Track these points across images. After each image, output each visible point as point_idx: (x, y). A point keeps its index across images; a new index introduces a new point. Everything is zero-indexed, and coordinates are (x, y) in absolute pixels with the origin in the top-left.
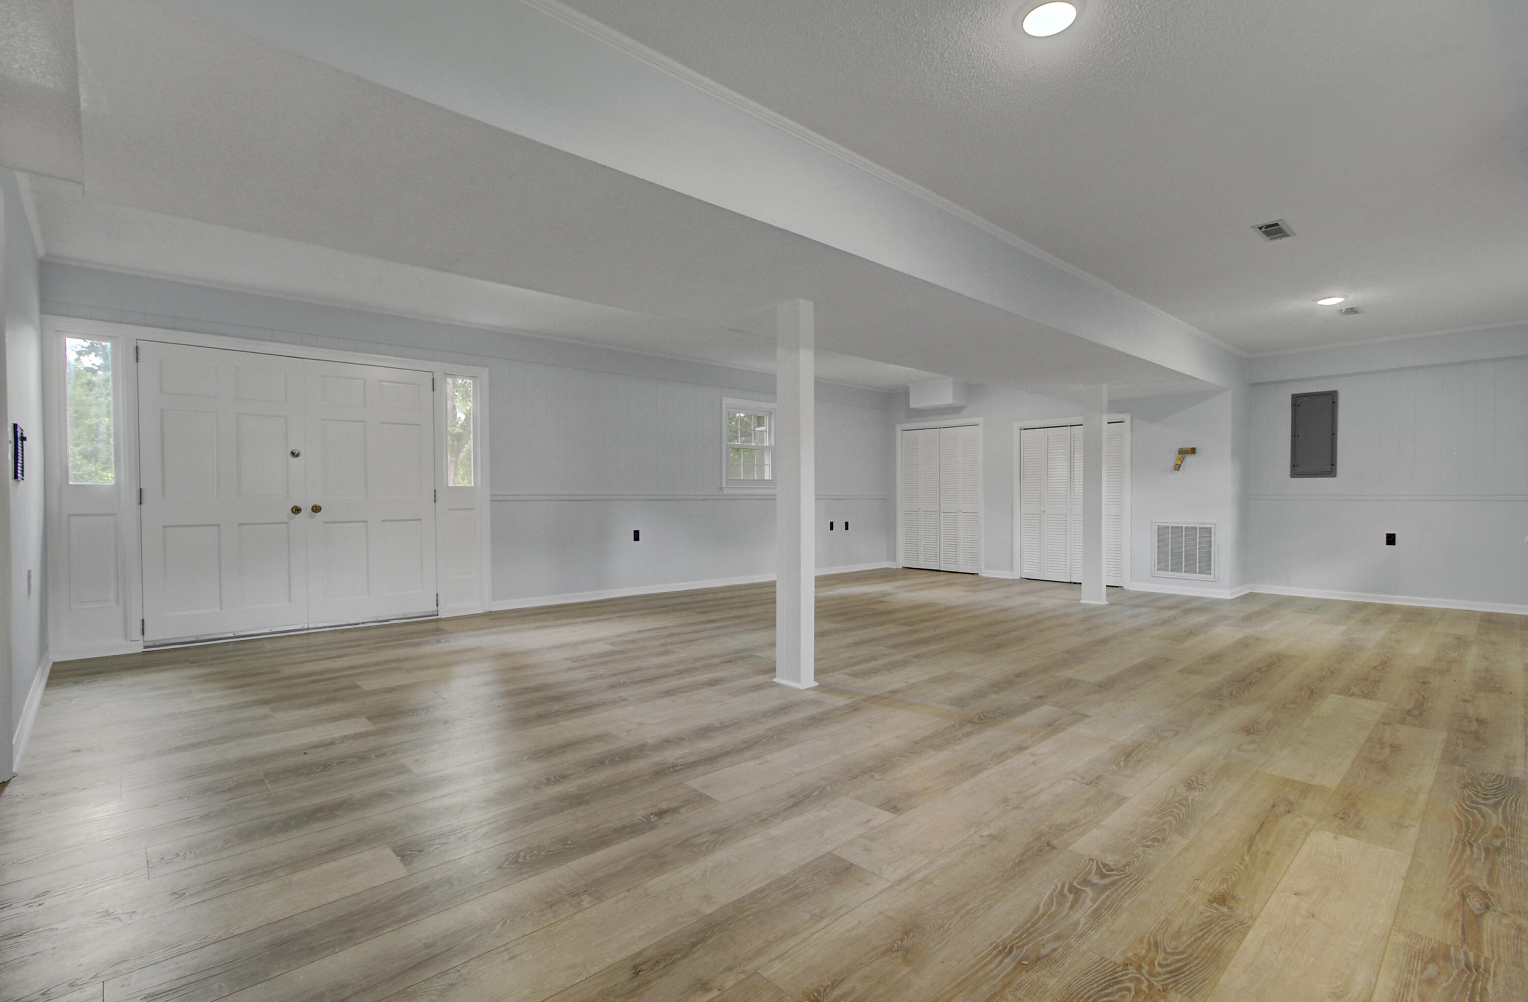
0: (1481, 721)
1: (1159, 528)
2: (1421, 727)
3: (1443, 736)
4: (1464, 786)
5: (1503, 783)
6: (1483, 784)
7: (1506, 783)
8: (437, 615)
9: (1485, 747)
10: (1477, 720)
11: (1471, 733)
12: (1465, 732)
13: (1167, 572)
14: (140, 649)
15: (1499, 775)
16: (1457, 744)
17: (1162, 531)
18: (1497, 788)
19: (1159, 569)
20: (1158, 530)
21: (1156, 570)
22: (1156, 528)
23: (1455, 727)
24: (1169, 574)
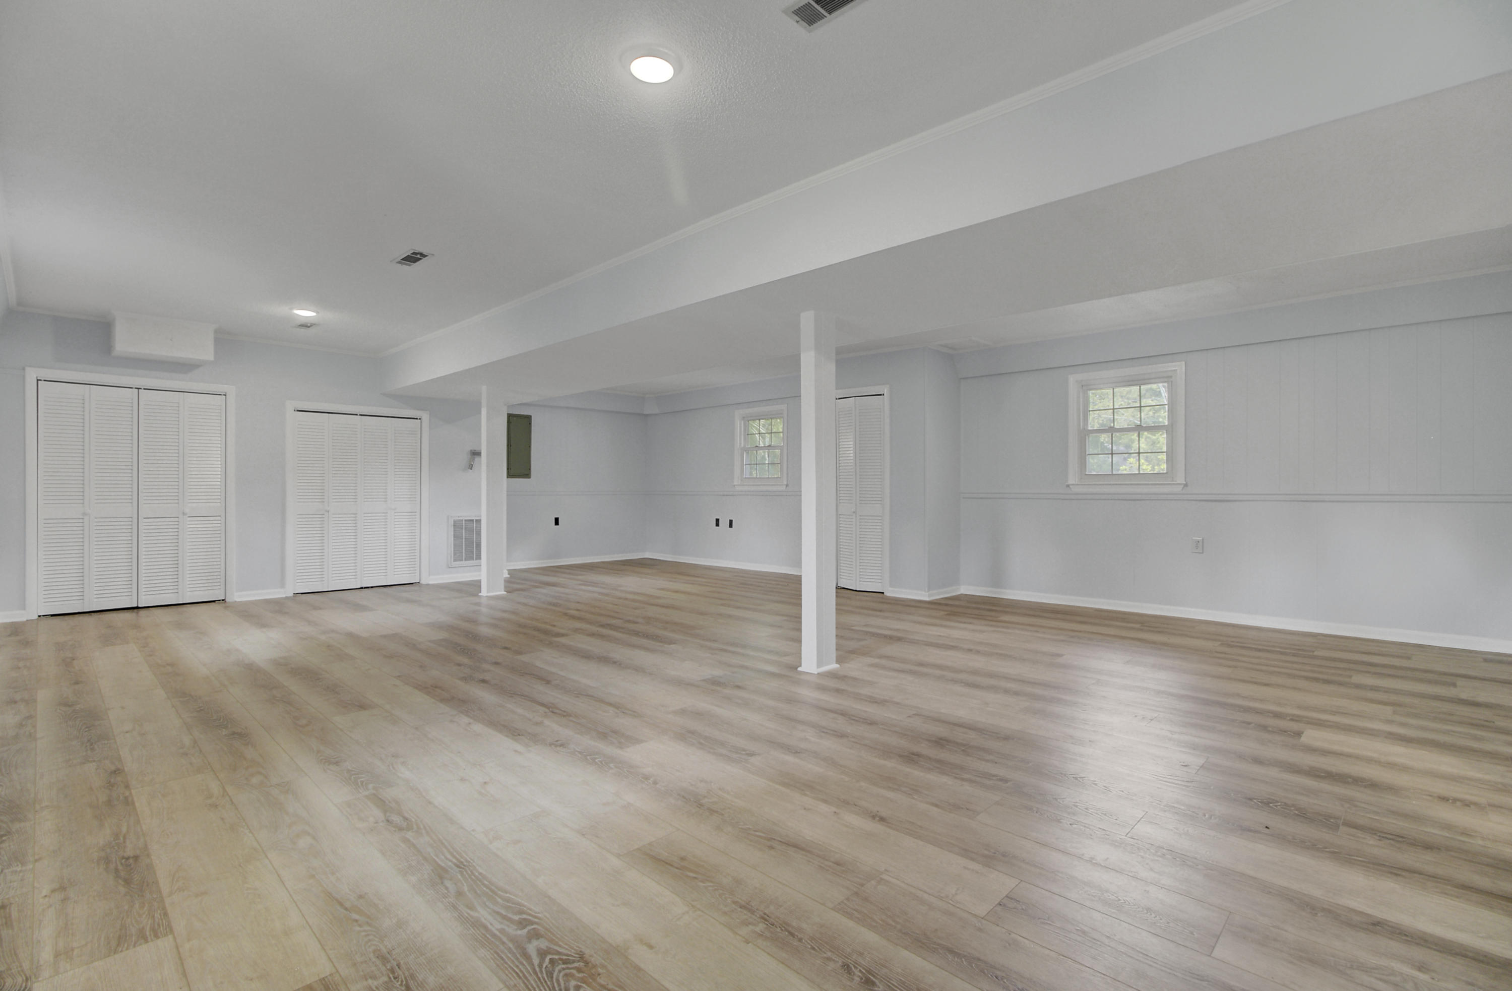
1: (455, 522)
13: (461, 562)
17: (457, 524)
19: (455, 560)
20: (454, 524)
21: (452, 560)
22: (452, 522)
24: (464, 563)
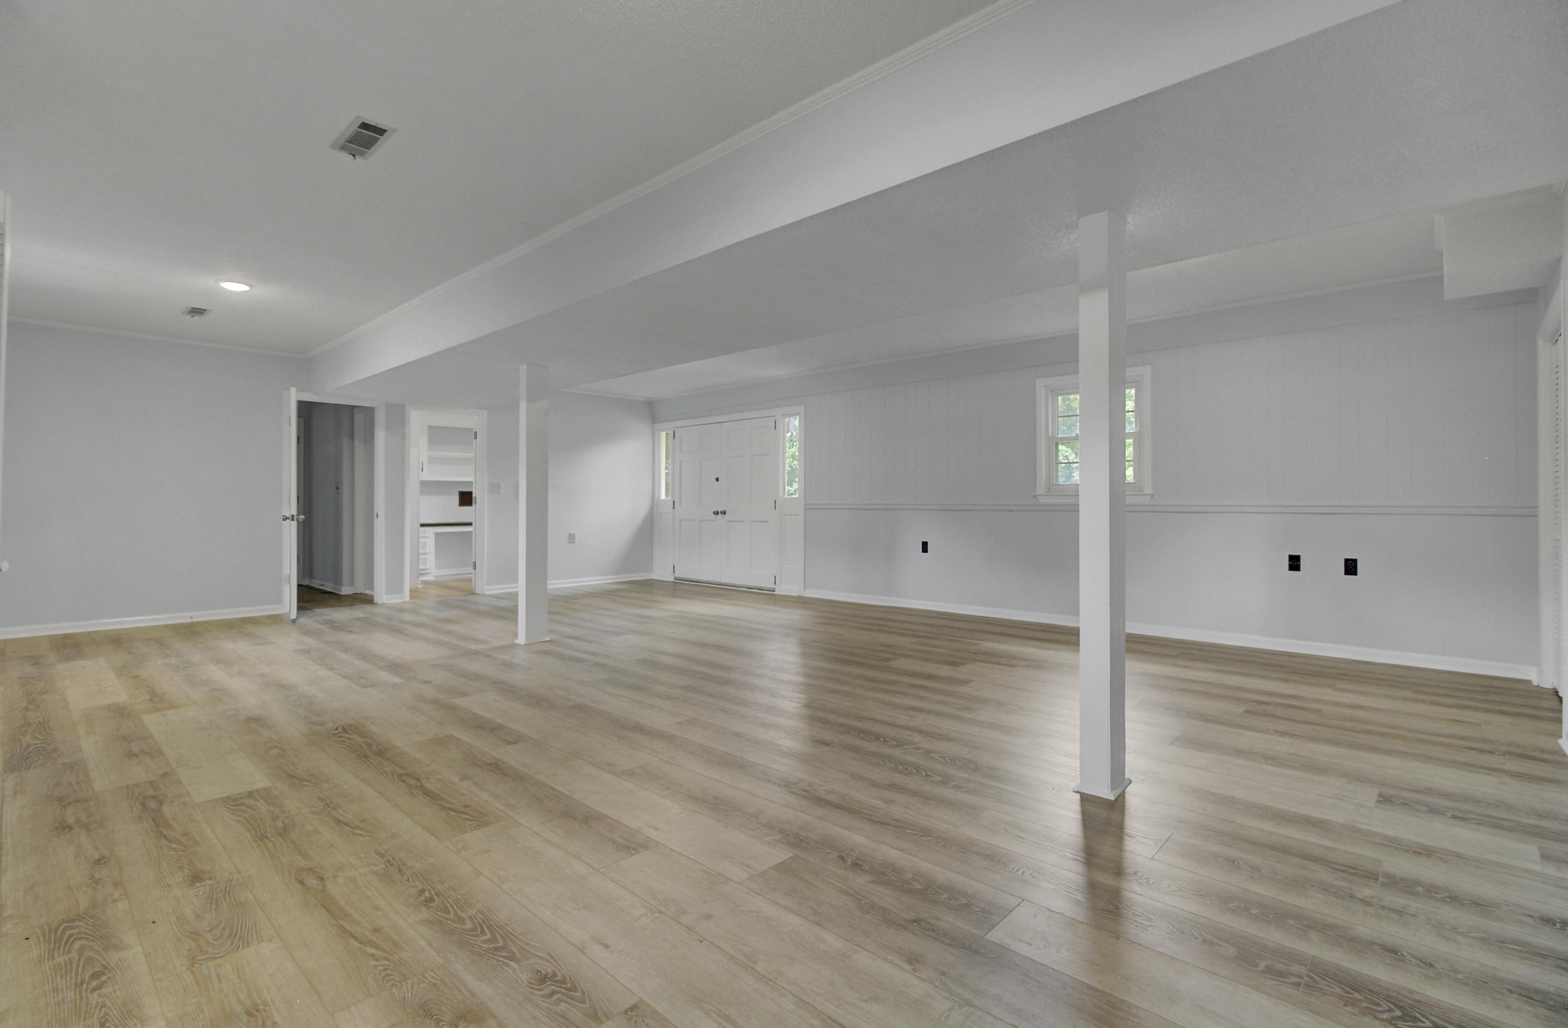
0: (64, 827)
2: (128, 787)
3: (98, 785)
4: (55, 750)
5: (24, 764)
6: (41, 757)
7: (22, 764)
8: (774, 591)
9: (49, 793)
10: (70, 828)
11: (70, 804)
12: (78, 801)
14: (672, 579)
15: (28, 769)
16: (78, 783)
18: (29, 758)
23: (92, 803)
